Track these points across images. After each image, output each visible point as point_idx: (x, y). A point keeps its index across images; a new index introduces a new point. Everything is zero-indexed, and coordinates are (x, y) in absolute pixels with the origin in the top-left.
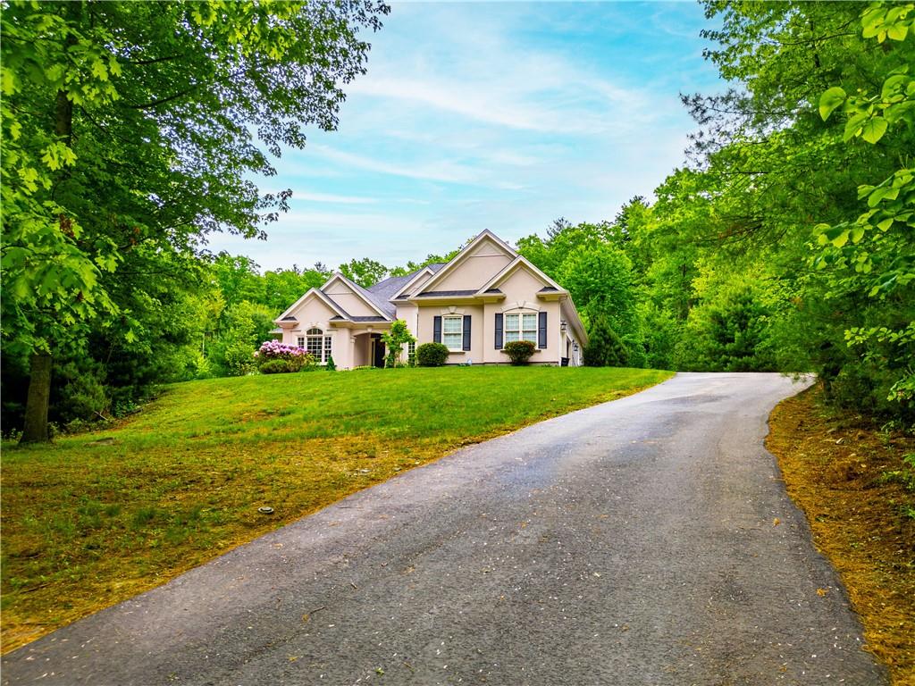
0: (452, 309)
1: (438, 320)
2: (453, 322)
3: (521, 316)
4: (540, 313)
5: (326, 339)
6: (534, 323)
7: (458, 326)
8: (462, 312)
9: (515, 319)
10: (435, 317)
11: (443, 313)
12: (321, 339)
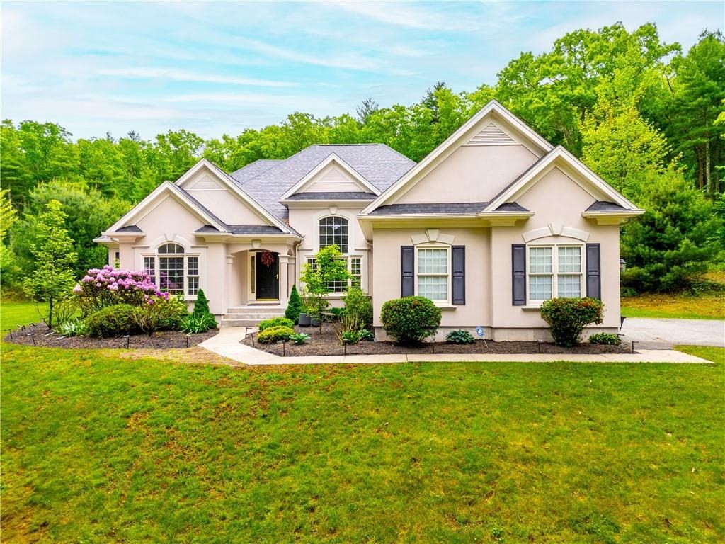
0: (433, 235)
1: (407, 253)
2: (433, 256)
3: (555, 249)
4: (588, 246)
5: (190, 260)
6: (578, 263)
7: (441, 263)
8: (451, 239)
9: (545, 254)
10: (403, 248)
11: (417, 240)
12: (181, 260)
